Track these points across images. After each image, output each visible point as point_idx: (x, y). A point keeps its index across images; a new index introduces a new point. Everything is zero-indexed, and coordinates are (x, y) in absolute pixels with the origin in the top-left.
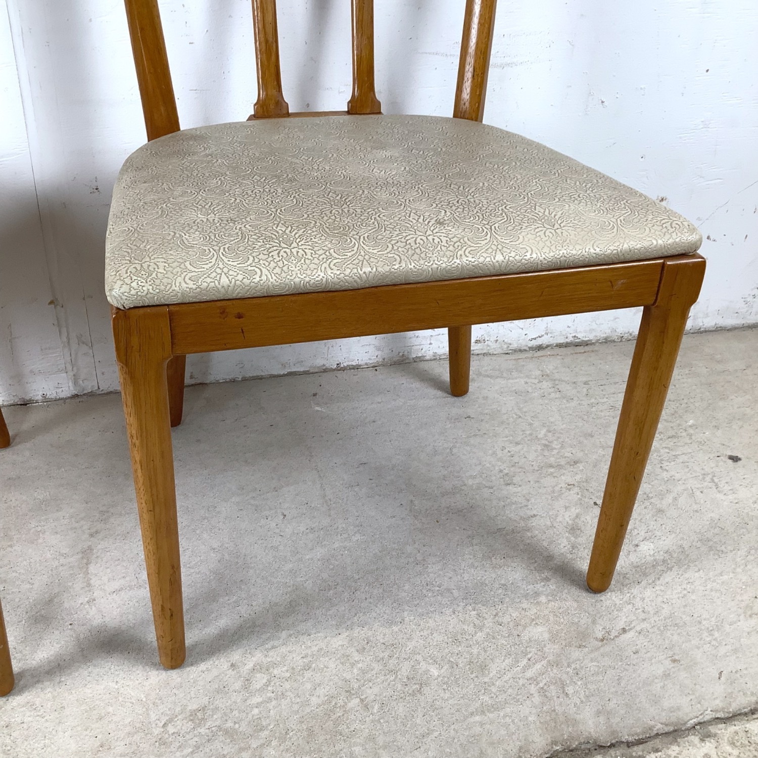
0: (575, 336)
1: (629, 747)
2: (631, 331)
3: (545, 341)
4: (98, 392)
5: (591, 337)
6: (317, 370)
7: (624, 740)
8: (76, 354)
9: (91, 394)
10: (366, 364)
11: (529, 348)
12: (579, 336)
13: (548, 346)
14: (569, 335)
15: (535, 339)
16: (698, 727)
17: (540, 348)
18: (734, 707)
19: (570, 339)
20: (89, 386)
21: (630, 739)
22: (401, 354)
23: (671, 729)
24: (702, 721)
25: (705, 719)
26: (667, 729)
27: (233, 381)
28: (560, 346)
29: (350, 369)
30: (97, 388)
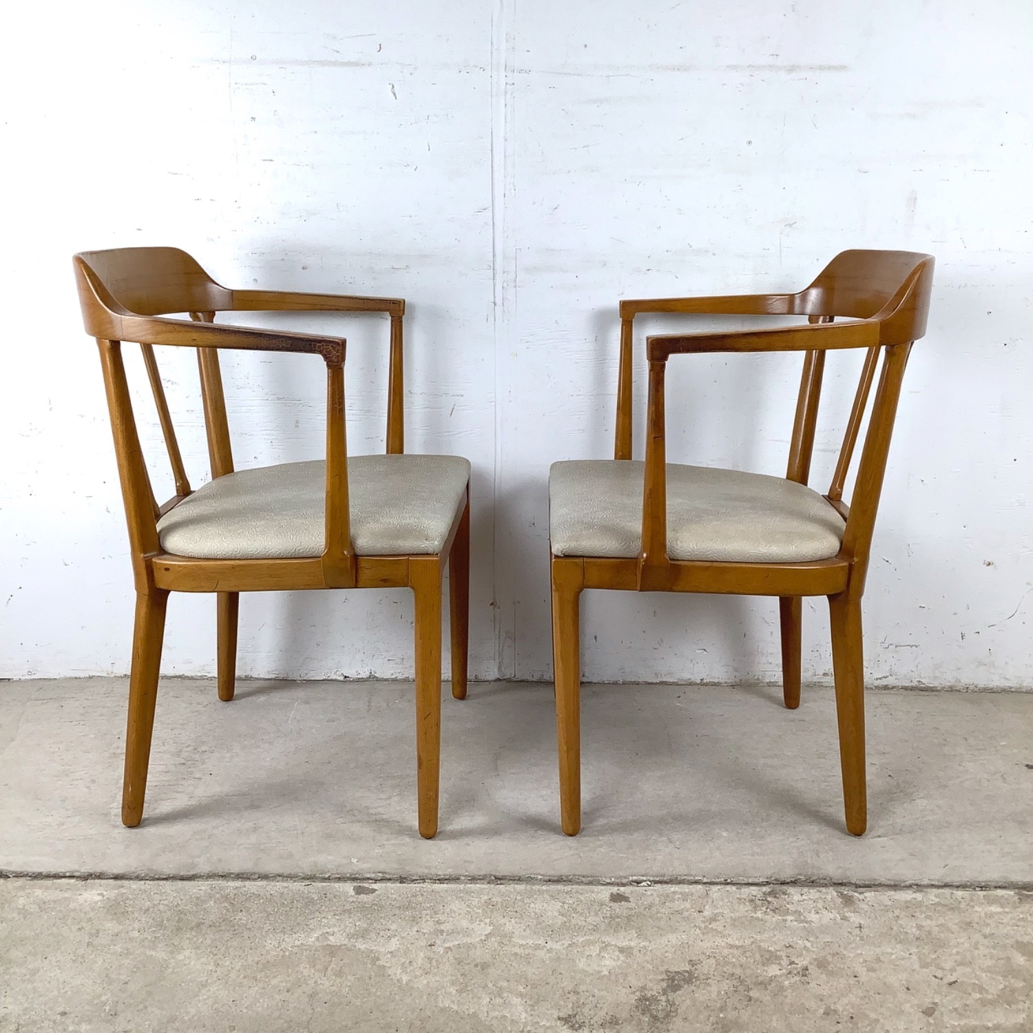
0: (919, 681)
1: (856, 887)
2: (976, 683)
3: (890, 681)
4: (514, 679)
5: (935, 684)
6: (683, 683)
7: (853, 882)
8: (503, 646)
9: (509, 681)
10: (726, 683)
11: (875, 687)
12: (923, 681)
13: (893, 687)
14: (913, 680)
15: (880, 679)
16: (915, 887)
17: (886, 688)
18: (948, 880)
19: (915, 684)
20: (508, 674)
21: (858, 882)
22: (756, 677)
23: (893, 883)
24: (919, 883)
25: (922, 883)
26: (889, 883)
27: (616, 683)
28: (905, 688)
29: (712, 685)
30: (513, 676)
